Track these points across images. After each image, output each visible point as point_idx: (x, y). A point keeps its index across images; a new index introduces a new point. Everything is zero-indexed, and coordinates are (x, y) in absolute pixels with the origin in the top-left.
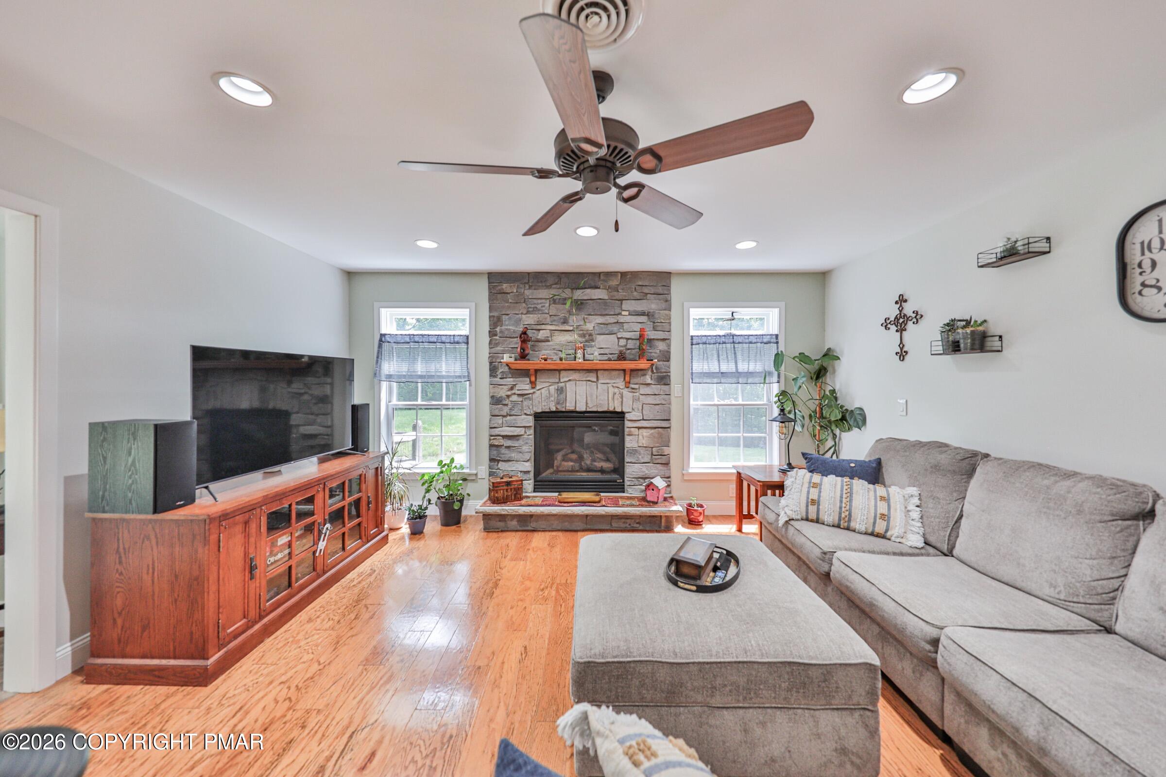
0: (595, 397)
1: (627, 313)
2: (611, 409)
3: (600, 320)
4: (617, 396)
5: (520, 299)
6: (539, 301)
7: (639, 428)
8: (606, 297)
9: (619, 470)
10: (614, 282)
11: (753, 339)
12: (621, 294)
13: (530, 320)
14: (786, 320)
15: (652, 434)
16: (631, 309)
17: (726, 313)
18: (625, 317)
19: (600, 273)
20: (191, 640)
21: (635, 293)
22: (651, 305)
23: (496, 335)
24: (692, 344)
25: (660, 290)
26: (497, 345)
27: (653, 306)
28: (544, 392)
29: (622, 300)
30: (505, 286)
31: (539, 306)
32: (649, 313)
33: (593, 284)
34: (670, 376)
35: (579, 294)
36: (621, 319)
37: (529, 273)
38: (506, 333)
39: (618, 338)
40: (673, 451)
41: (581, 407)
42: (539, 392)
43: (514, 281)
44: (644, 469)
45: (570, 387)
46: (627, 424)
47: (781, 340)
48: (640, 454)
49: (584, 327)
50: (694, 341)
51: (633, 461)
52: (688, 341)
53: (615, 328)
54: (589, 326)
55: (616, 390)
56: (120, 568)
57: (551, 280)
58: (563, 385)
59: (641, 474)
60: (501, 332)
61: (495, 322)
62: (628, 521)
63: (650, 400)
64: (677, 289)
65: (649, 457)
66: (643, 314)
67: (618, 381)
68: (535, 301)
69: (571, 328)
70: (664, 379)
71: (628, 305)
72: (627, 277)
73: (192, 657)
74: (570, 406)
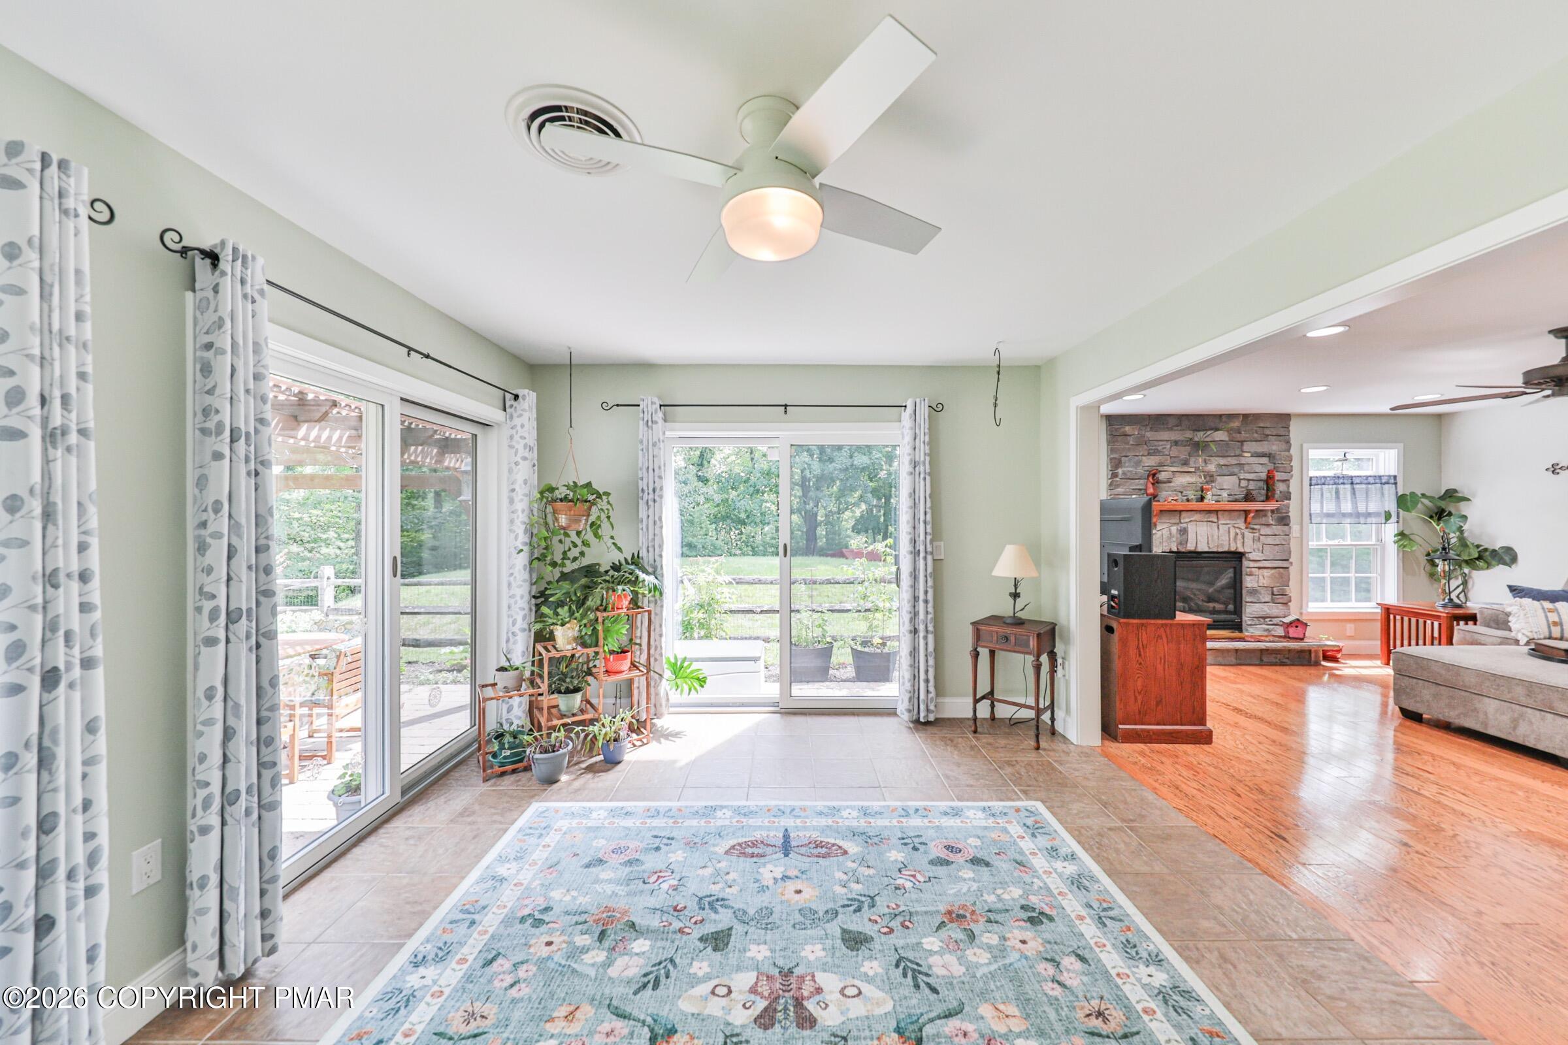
0: (1216, 537)
1: (1249, 455)
2: (1233, 549)
3: (1222, 461)
4: (1239, 537)
5: (1141, 442)
6: (1161, 443)
7: (1259, 568)
8: (1227, 439)
9: (1238, 611)
10: (1236, 424)
11: (1371, 480)
12: (1244, 435)
13: (1150, 461)
14: (1406, 461)
15: (1272, 574)
16: (1252, 451)
17: (1339, 453)
18: (1247, 458)
19: (1221, 416)
20: (1193, 713)
21: (1256, 435)
22: (1274, 447)
23: (1117, 476)
24: (1311, 485)
25: (1282, 432)
26: (1118, 486)
27: (1274, 448)
28: (1166, 532)
29: (1242, 442)
30: (1127, 429)
31: (1160, 448)
32: (1270, 454)
33: (1213, 425)
34: (1289, 517)
35: (1199, 436)
36: (1243, 461)
37: (1149, 415)
38: (1129, 474)
39: (1240, 480)
40: (1293, 590)
41: (1203, 547)
42: (1160, 533)
43: (1135, 424)
44: (1266, 609)
45: (1191, 528)
46: (1245, 563)
47: (1400, 480)
48: (1260, 594)
49: (1207, 469)
50: (1313, 482)
51: (1254, 600)
52: (1306, 482)
53: (1236, 470)
54: (1211, 467)
55: (1238, 531)
56: (1140, 660)
57: (1172, 422)
58: (1185, 525)
59: (1261, 614)
60: (1124, 473)
61: (1115, 464)
62: (1279, 656)
63: (1270, 540)
64: (1296, 431)
65: (1270, 597)
66: (1264, 455)
67: (1238, 521)
68: (1156, 443)
69: (1193, 470)
70: (1284, 520)
71: (1250, 447)
72: (1247, 418)
73: (1195, 725)
74: (1190, 547)
